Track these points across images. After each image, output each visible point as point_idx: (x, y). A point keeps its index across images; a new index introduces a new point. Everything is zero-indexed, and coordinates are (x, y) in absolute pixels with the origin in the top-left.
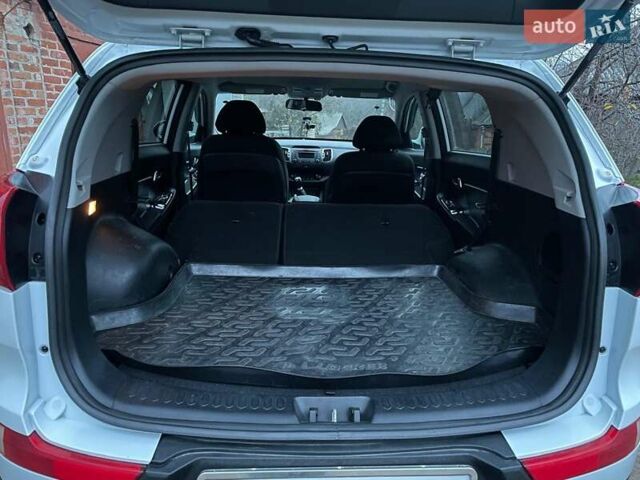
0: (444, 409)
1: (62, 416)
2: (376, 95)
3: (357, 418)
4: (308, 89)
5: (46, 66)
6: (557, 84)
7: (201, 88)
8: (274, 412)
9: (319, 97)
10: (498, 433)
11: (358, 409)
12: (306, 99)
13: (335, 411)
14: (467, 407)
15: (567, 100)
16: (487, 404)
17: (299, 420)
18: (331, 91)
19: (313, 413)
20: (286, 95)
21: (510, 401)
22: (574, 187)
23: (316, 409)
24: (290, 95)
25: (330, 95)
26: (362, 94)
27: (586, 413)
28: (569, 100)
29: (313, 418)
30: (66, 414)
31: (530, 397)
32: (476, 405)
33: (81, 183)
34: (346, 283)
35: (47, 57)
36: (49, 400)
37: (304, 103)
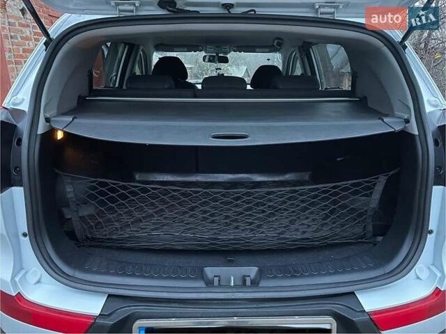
0: (312, 276)
1: (39, 282)
2: (268, 50)
3: (248, 283)
4: (219, 47)
5: (36, 37)
6: (397, 35)
7: (141, 48)
8: (188, 278)
9: (227, 53)
10: (352, 293)
11: (249, 276)
12: (217, 54)
13: (232, 278)
14: (329, 274)
15: (405, 47)
16: (344, 272)
17: (206, 284)
18: (235, 48)
19: (216, 279)
20: (203, 52)
21: (361, 270)
22: (410, 111)
23: (219, 276)
24: (206, 52)
25: (234, 51)
26: (257, 50)
27: (418, 278)
28: (407, 47)
29: (216, 283)
30: (42, 281)
31: (376, 267)
32: (336, 273)
33: (48, 116)
34: (243, 185)
35: (36, 31)
36: (29, 270)
37: (216, 57)
